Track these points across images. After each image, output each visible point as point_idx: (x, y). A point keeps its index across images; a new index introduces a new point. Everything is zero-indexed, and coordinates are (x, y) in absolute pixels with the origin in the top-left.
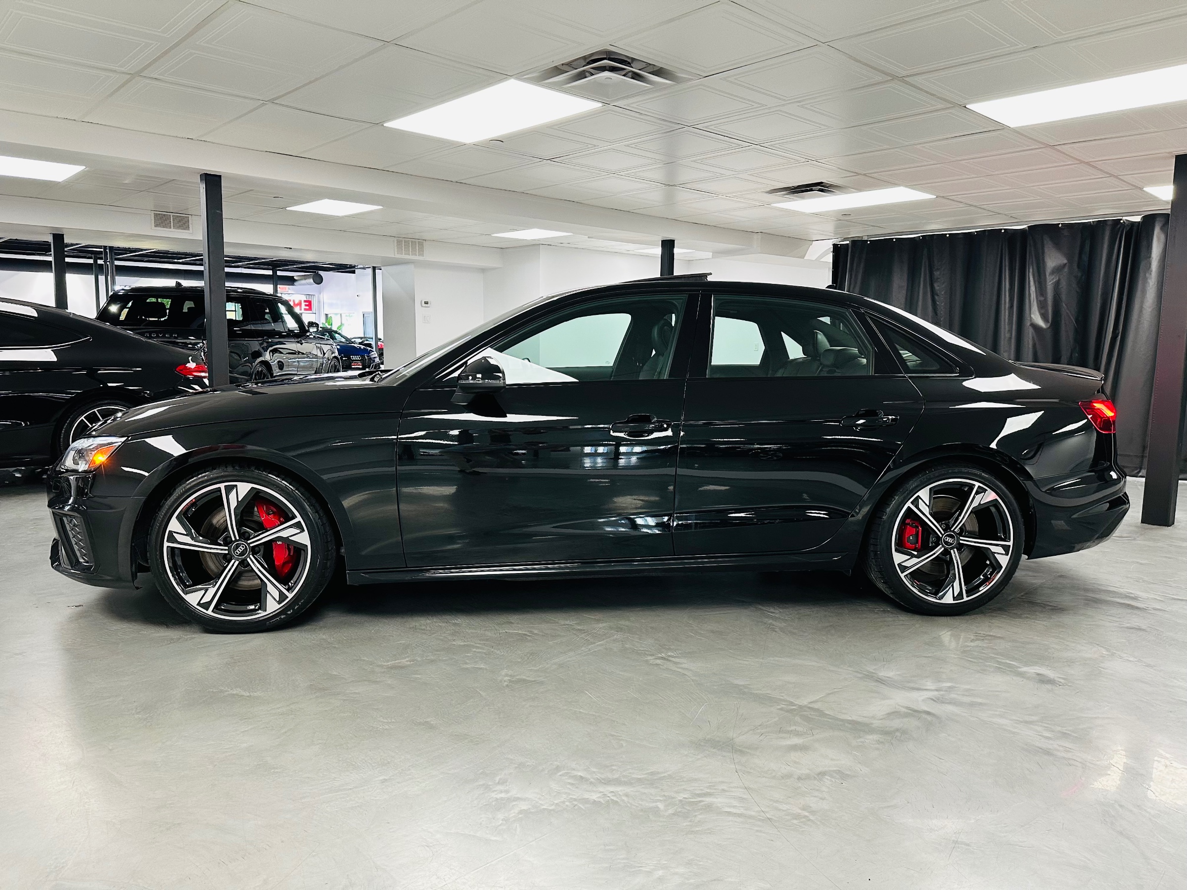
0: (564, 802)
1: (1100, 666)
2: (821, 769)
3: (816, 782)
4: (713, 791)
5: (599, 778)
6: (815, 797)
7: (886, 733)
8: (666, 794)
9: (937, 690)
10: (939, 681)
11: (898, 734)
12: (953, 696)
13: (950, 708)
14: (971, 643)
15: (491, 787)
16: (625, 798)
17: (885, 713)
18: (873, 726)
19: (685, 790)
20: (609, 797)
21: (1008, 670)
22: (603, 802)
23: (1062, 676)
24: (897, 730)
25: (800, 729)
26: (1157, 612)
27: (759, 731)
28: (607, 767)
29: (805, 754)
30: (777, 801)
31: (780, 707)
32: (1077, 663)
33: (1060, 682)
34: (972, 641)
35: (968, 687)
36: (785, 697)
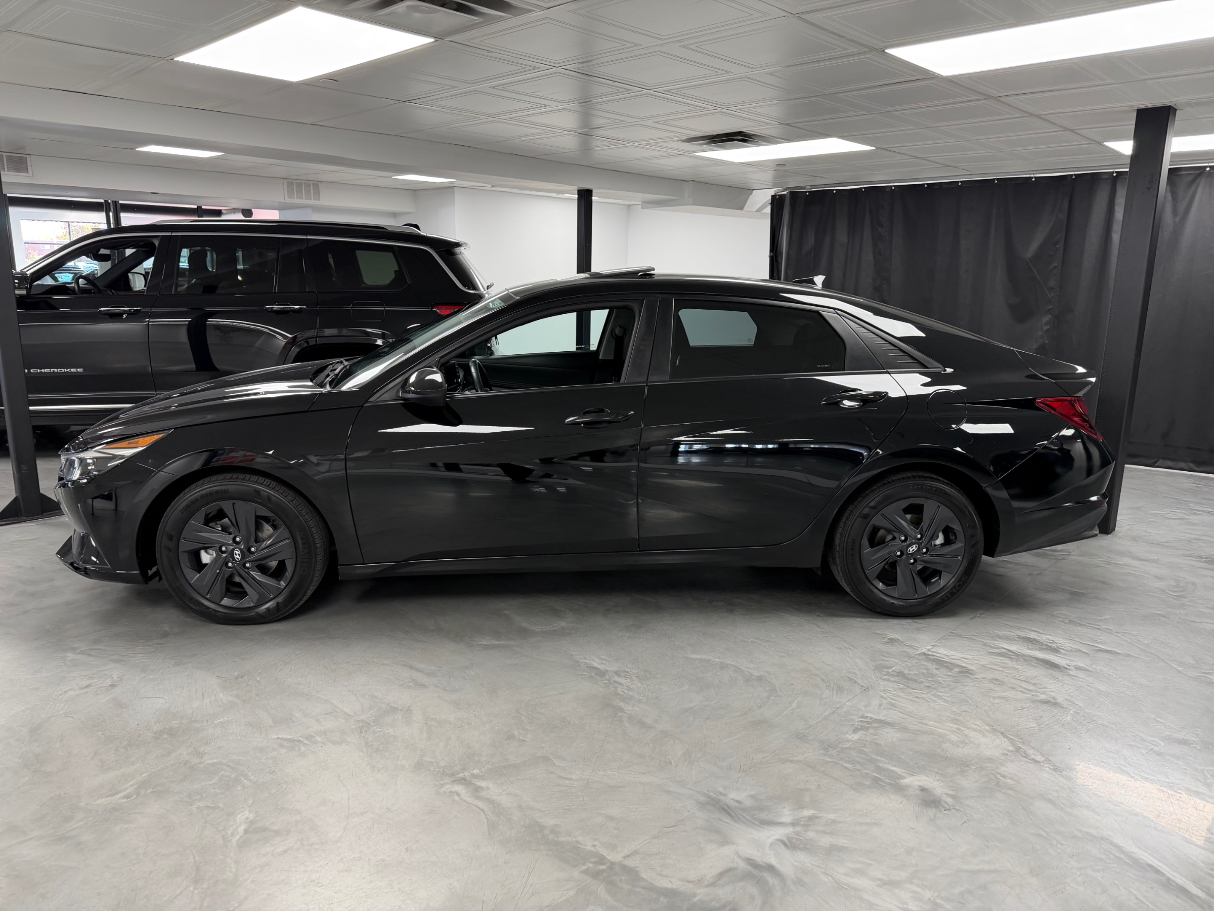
1: (998, 771)
9: (793, 824)
10: (800, 806)
12: (811, 834)
13: (804, 858)
14: (853, 736)
17: (715, 872)
18: (695, 900)
21: (889, 784)
23: (951, 792)
26: (1080, 674)
31: (584, 868)
32: (972, 767)
33: (946, 802)
34: (856, 730)
35: (832, 816)
36: (597, 848)
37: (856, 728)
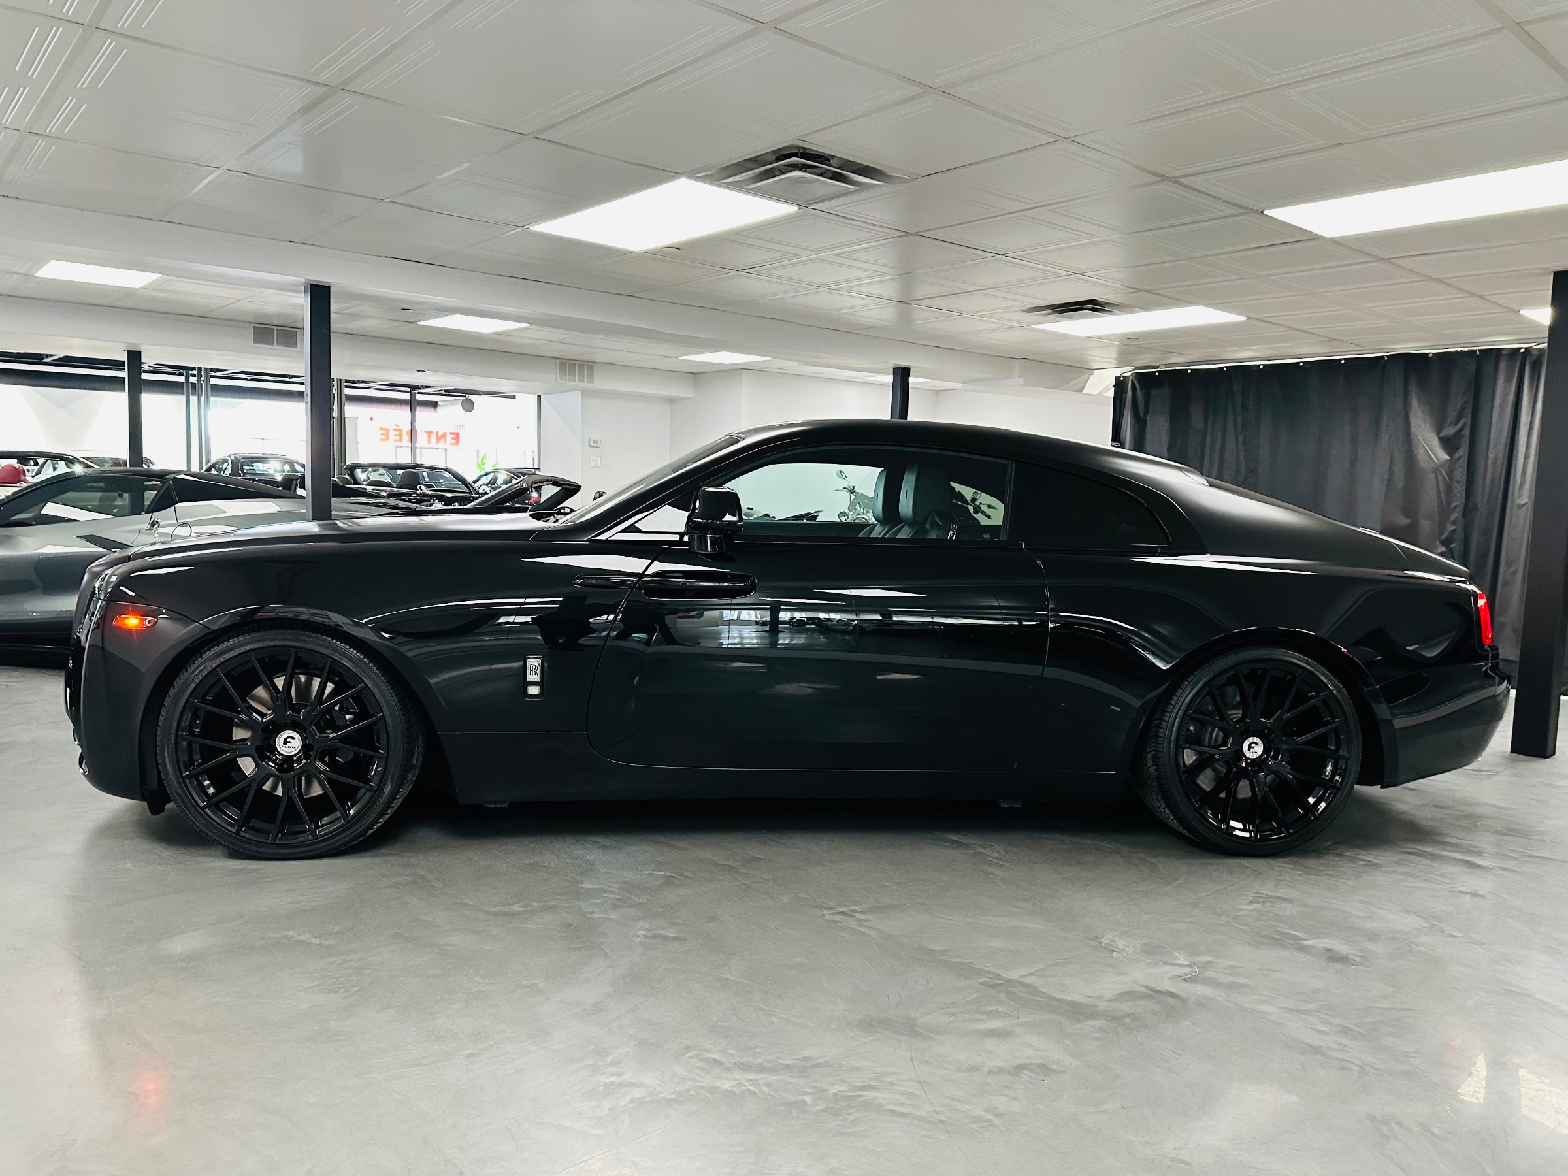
0: (688, 1090)
1: (1411, 941)
2: (1021, 1062)
3: (1010, 1077)
4: (879, 1084)
5: (737, 1062)
6: (1007, 1095)
7: (1114, 1018)
8: (818, 1085)
9: (1190, 966)
10: (1195, 954)
11: (1128, 1020)
12: (1208, 973)
13: (1201, 990)
14: (1248, 906)
15: (601, 1068)
16: (765, 1089)
17: (1116, 993)
18: (1097, 1009)
19: (843, 1081)
20: (745, 1086)
21: (1290, 943)
22: (737, 1092)
23: (1358, 953)
24: (1127, 1015)
25: (1000, 1008)
26: (1505, 873)
27: (950, 1010)
28: (749, 1048)
29: (1003, 1042)
30: (957, 1100)
31: (982, 980)
32: (1382, 937)
33: (1352, 961)
35: (1231, 963)
36: (991, 968)
37: (1251, 902)
